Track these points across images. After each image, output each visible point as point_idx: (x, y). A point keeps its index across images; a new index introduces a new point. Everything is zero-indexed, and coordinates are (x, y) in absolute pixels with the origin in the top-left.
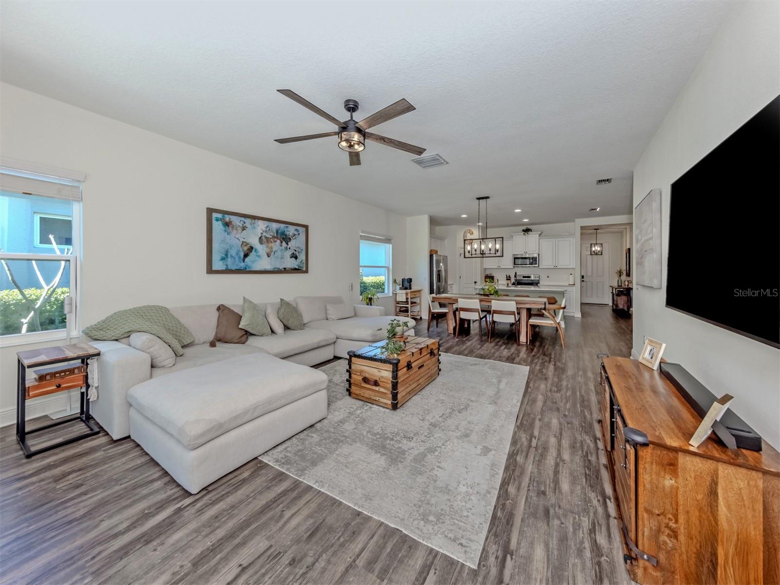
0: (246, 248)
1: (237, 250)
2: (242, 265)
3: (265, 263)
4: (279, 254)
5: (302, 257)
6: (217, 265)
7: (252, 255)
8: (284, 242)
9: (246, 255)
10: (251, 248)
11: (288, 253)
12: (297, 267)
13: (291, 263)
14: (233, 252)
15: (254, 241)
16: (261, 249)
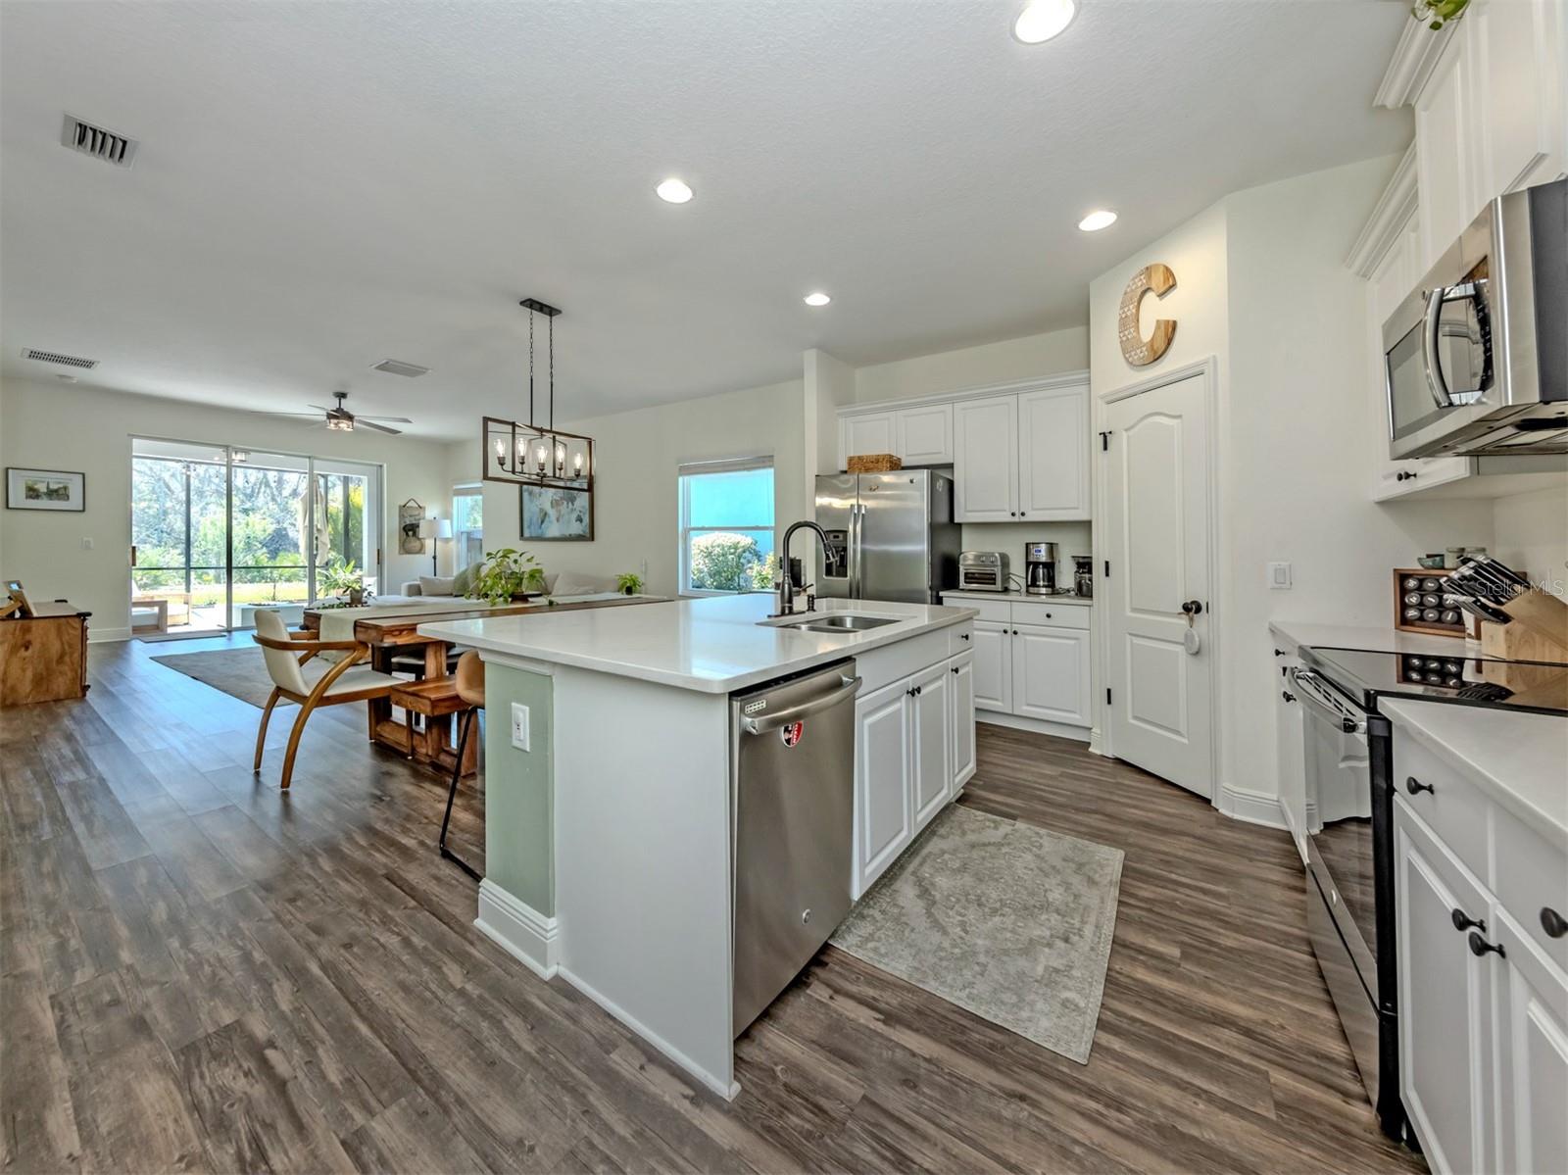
0: (542, 514)
1: (536, 519)
2: (540, 531)
3: (553, 529)
4: (566, 517)
5: (586, 519)
6: (527, 534)
7: (547, 519)
8: (570, 504)
9: (542, 522)
10: (546, 514)
11: (574, 516)
12: (581, 533)
13: (577, 528)
14: (535, 519)
15: (547, 507)
16: (552, 513)
